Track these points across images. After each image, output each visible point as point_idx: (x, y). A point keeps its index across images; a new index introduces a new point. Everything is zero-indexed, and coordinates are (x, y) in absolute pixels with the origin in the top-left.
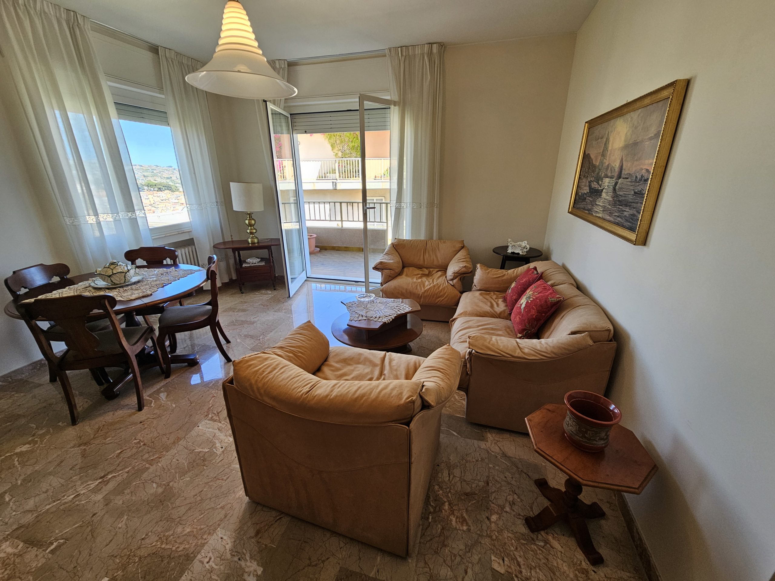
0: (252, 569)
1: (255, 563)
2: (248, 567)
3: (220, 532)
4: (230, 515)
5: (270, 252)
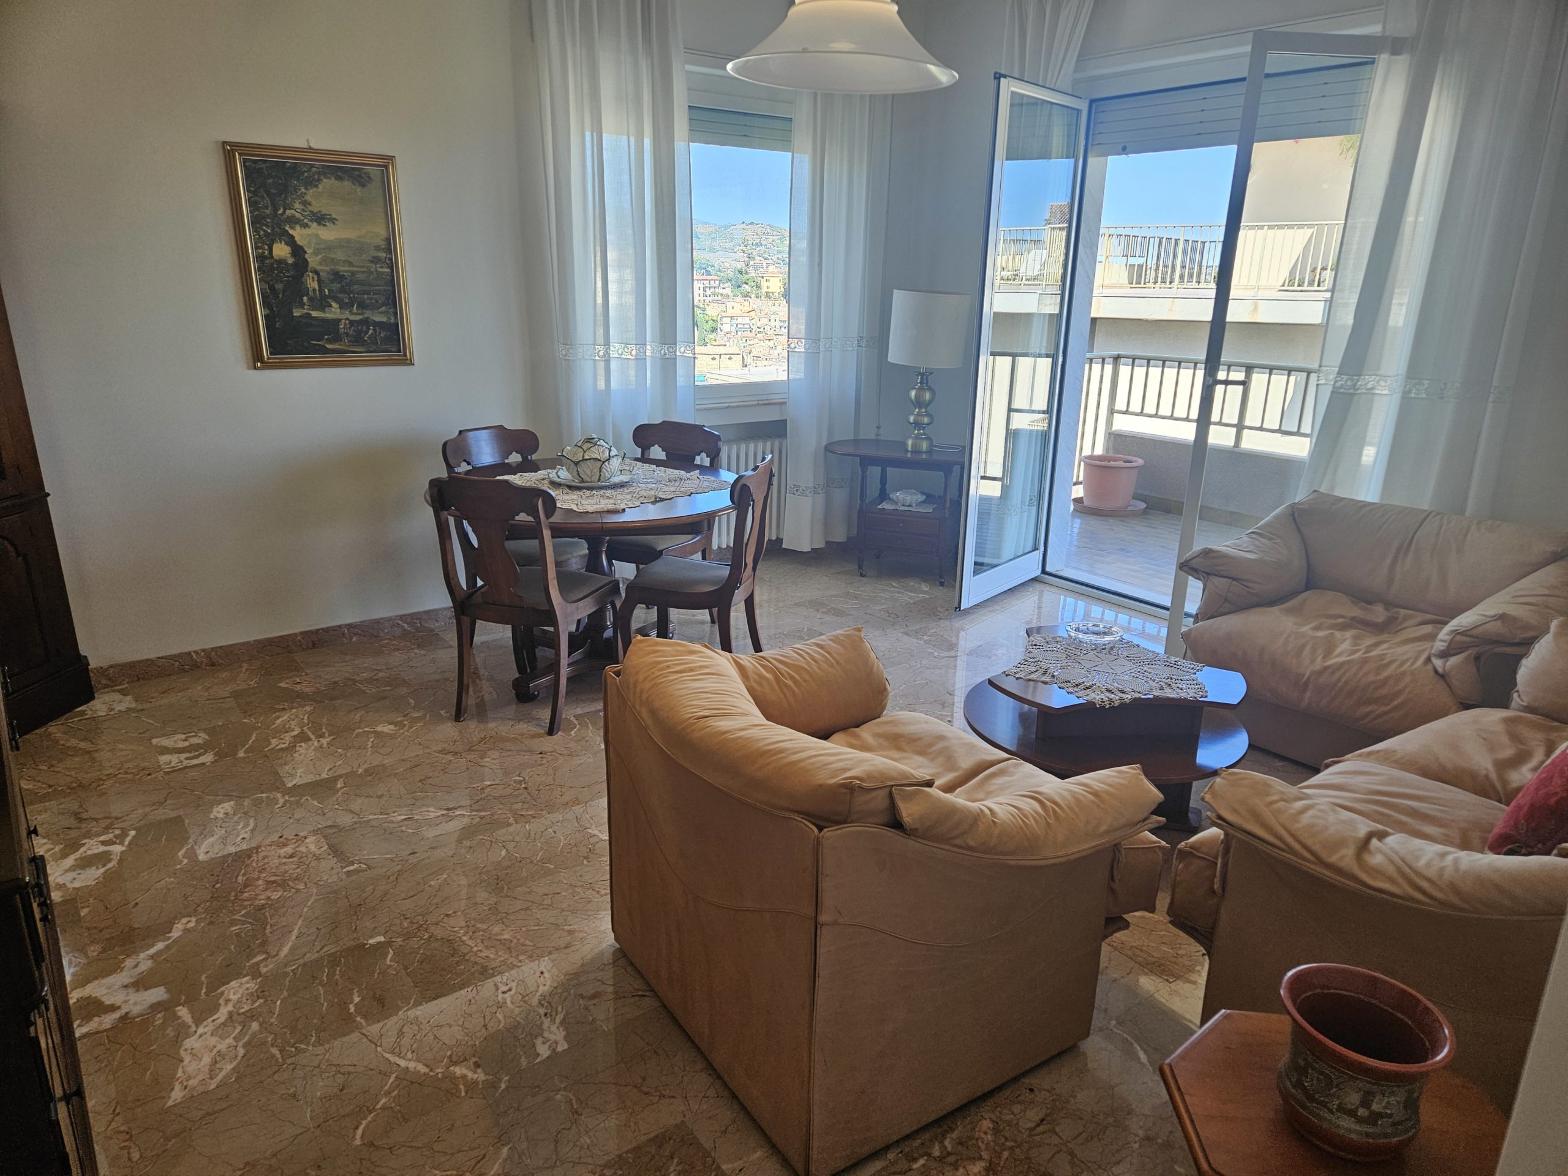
0: (553, 1037)
1: (563, 1033)
2: (550, 1032)
3: (545, 964)
4: (572, 948)
5: (946, 480)
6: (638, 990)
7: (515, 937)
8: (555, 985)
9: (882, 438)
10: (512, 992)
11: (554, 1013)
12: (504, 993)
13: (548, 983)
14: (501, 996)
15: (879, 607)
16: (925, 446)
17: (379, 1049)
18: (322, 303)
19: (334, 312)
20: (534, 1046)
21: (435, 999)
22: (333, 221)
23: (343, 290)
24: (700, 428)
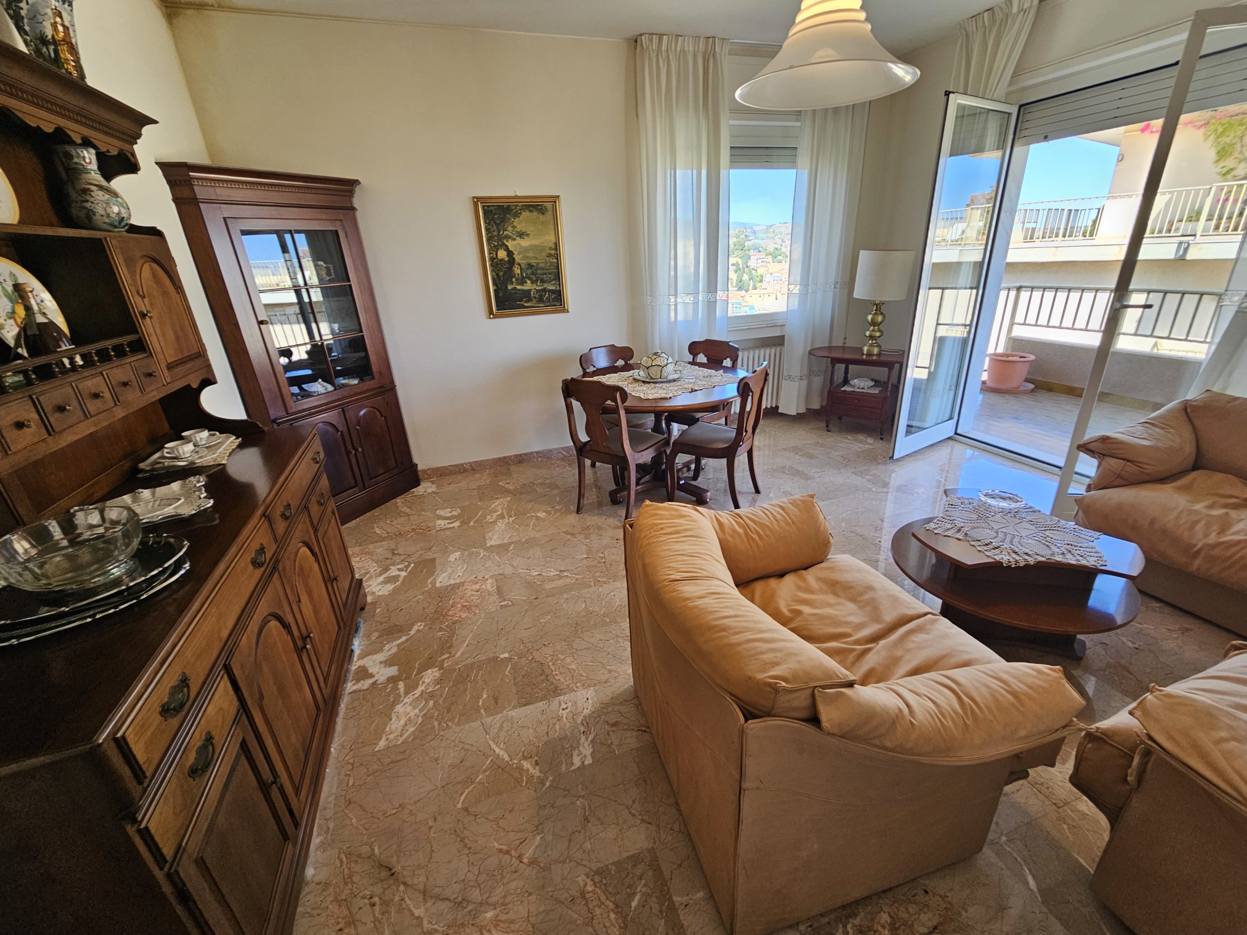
0: (584, 752)
1: (591, 750)
2: (584, 747)
3: (590, 693)
4: (609, 684)
5: (889, 373)
6: (643, 726)
7: (578, 669)
8: (593, 710)
9: (848, 345)
10: (567, 710)
11: (588, 732)
12: (563, 709)
13: (589, 708)
14: (561, 711)
15: (838, 453)
16: (876, 351)
17: (488, 736)
18: (522, 282)
19: (528, 286)
20: (572, 755)
21: (525, 705)
22: (528, 235)
23: (533, 273)
24: (727, 343)
